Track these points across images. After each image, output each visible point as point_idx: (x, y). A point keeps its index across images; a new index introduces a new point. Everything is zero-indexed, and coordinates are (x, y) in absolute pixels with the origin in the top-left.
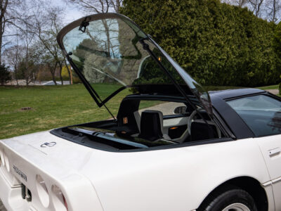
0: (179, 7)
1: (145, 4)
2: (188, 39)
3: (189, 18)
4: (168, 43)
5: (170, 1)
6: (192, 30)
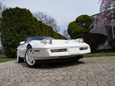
0: (28, 19)
1: (13, 17)
2: (32, 32)
3: (32, 24)
4: (24, 33)
5: (24, 16)
6: (34, 29)
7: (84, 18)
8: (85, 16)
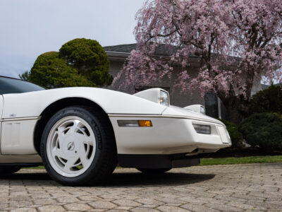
7: (92, 49)
8: (95, 45)
